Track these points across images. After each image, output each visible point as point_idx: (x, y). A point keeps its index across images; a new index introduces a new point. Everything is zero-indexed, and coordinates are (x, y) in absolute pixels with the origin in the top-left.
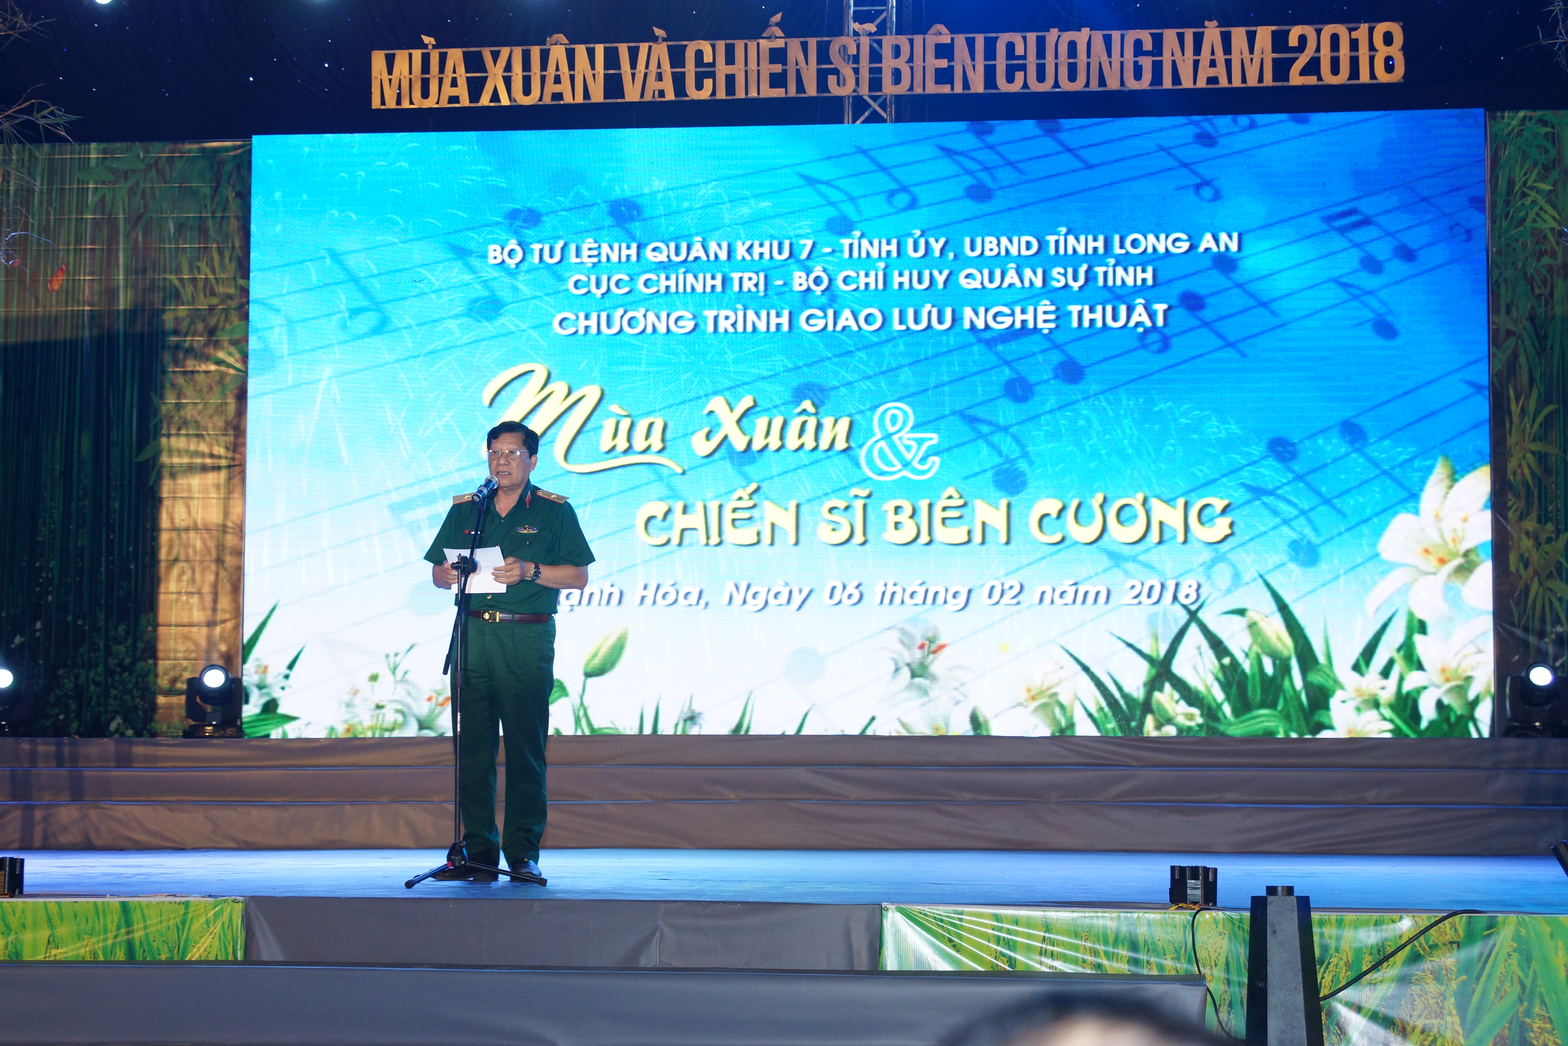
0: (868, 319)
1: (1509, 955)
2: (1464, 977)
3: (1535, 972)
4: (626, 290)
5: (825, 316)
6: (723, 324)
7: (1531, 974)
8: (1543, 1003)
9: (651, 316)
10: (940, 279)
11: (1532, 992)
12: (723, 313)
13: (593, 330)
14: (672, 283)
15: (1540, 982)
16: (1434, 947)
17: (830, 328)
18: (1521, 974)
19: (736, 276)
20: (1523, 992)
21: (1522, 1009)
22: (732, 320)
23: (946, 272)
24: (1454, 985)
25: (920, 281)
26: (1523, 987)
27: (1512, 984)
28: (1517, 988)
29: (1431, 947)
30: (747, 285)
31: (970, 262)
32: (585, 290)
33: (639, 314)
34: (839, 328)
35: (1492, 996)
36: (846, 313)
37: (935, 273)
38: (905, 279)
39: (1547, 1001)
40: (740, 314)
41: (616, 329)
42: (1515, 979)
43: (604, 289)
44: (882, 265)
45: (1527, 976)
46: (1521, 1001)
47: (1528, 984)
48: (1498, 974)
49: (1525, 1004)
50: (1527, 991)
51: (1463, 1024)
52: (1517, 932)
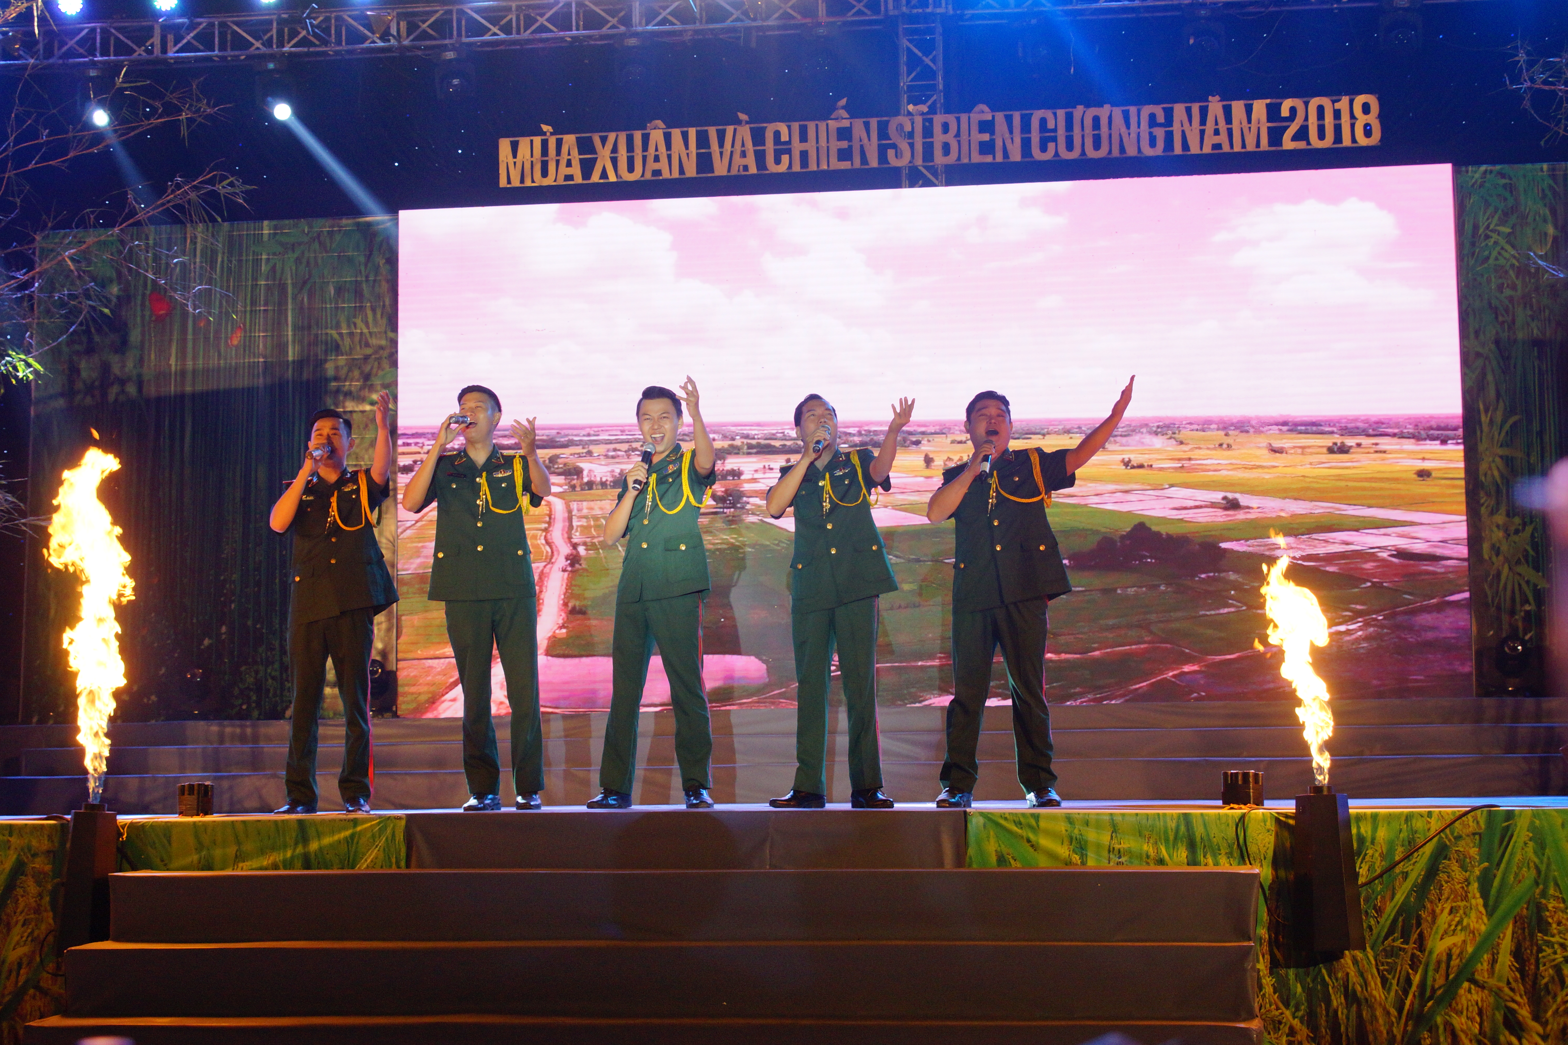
1: (1526, 844)
2: (1486, 864)
3: (1549, 859)
7: (1545, 859)
8: (1557, 884)
11: (1546, 876)
15: (1553, 867)
16: (1458, 838)
18: (1536, 860)
20: (1539, 877)
21: (1538, 891)
24: (1477, 872)
26: (1539, 871)
27: (1529, 868)
28: (1533, 872)
29: (1455, 838)
35: (1511, 878)
39: (1559, 882)
42: (1532, 865)
45: (1542, 862)
47: (1543, 868)
49: (1541, 886)
50: (1543, 873)
51: (1485, 906)
52: (1532, 823)
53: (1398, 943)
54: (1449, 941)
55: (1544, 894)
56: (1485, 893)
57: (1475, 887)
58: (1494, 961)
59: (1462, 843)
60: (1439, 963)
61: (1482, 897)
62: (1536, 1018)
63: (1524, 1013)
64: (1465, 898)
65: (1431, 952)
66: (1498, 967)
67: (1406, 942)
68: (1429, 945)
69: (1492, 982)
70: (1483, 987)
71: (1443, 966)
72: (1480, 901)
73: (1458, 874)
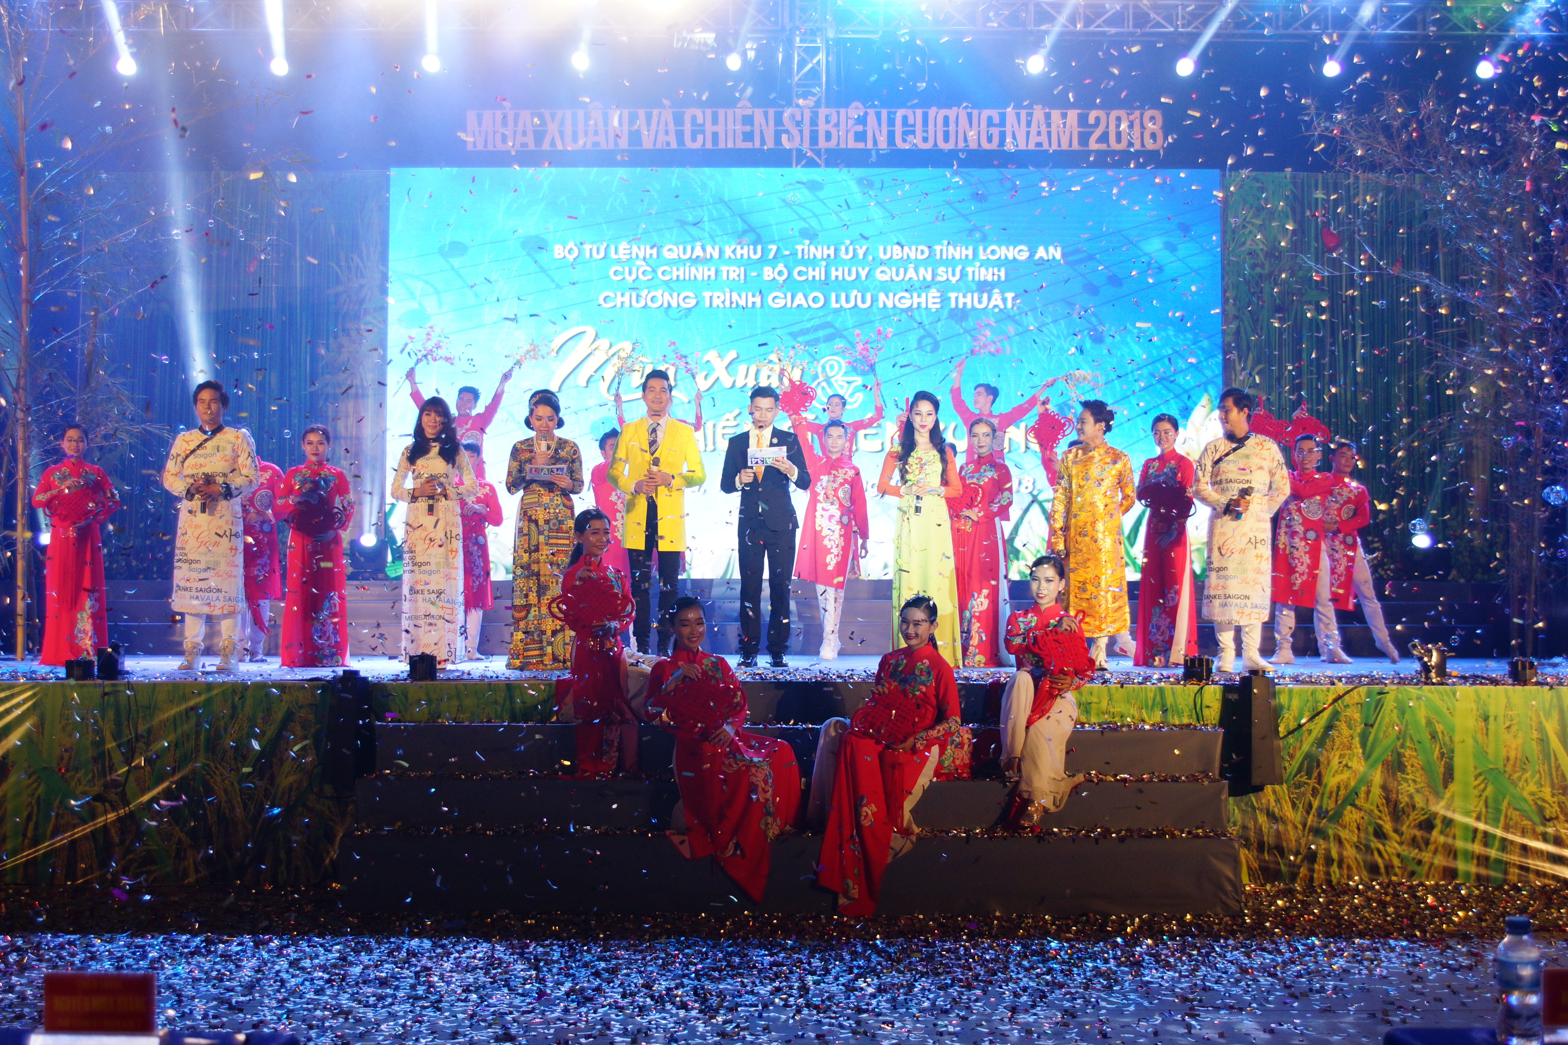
1: (1392, 711)
2: (1365, 724)
3: (1407, 721)
7: (1405, 723)
11: (1405, 733)
15: (1410, 727)
18: (1399, 723)
20: (1400, 734)
21: (1399, 743)
24: (1358, 730)
26: (1400, 730)
27: (1393, 728)
28: (1396, 730)
29: (1345, 707)
35: (1381, 735)
42: (1395, 725)
46: (1398, 738)
47: (1403, 728)
48: (1385, 722)
49: (1401, 740)
51: (1364, 753)
52: (1397, 697)
53: (1304, 779)
54: (1339, 778)
55: (1403, 746)
56: (1363, 745)
57: (1357, 741)
58: (1369, 792)
59: (1349, 710)
60: (1331, 793)
61: (1361, 747)
62: (1396, 831)
63: (1388, 827)
64: (1350, 748)
65: (1326, 785)
66: (1371, 795)
67: (1310, 778)
68: (1325, 780)
69: (1367, 806)
70: (1360, 810)
71: (1334, 795)
72: (1361, 751)
73: (1345, 731)
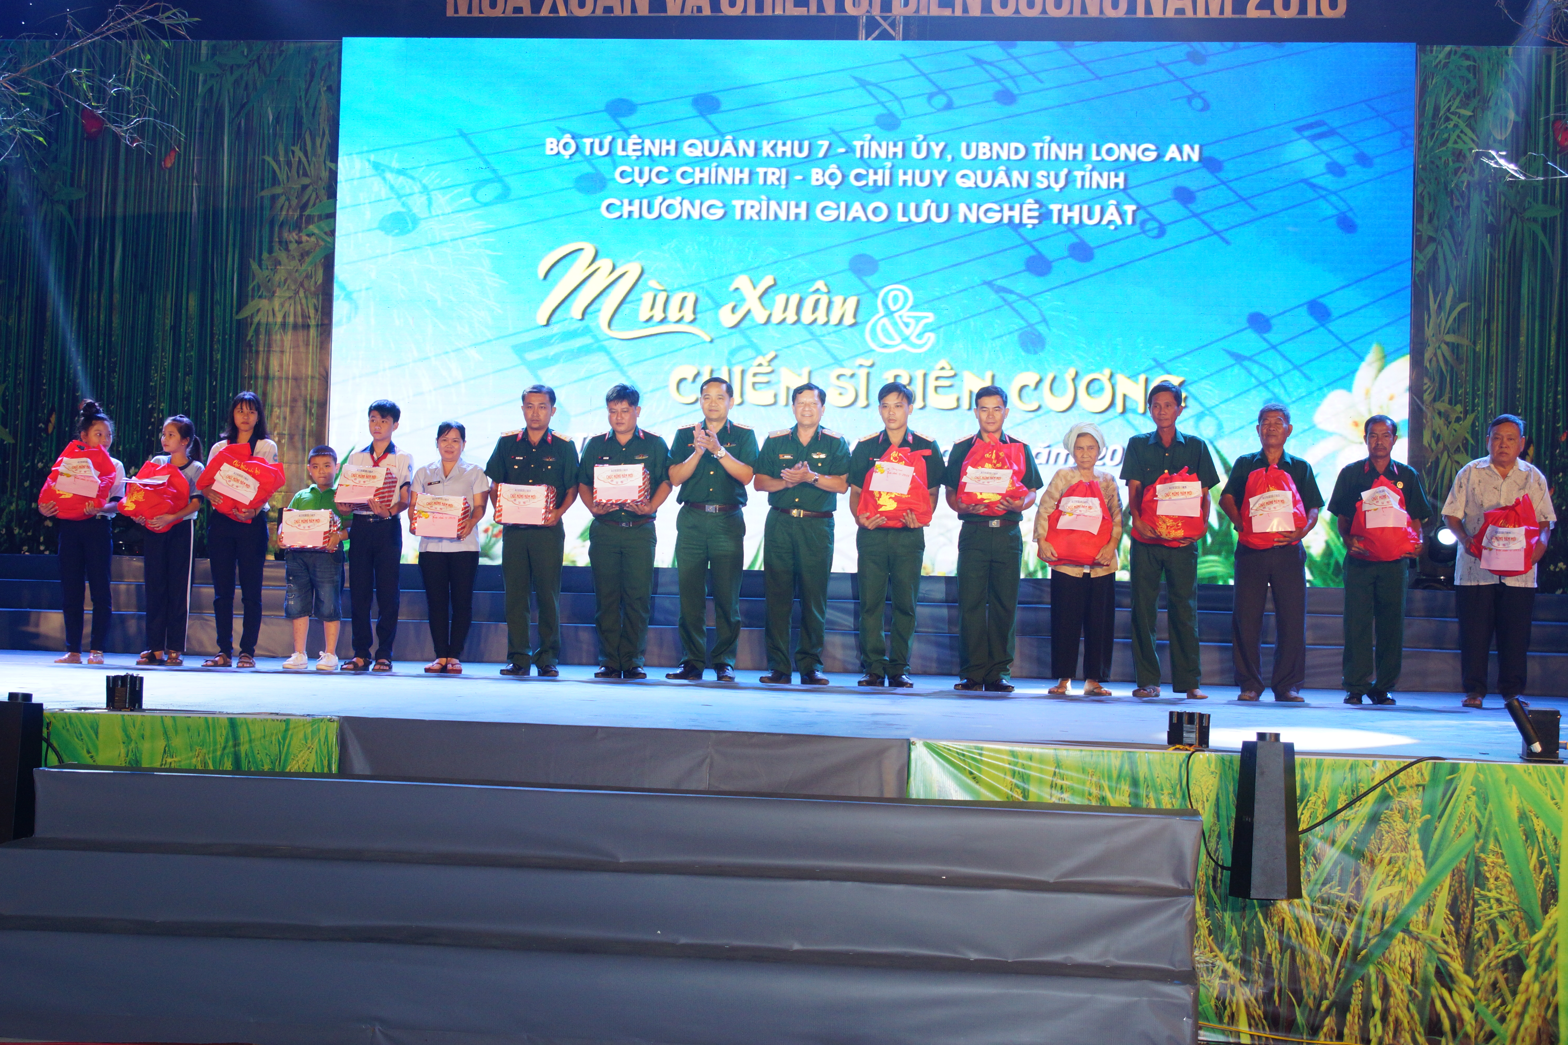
0: (875, 211)
1: (1469, 798)
2: (1428, 816)
3: (1491, 813)
4: (665, 180)
5: (838, 207)
6: (749, 213)
7: (1487, 815)
8: (1497, 840)
9: (686, 203)
10: (939, 179)
11: (1487, 830)
12: (749, 203)
13: (636, 215)
14: (705, 175)
15: (1494, 822)
16: (1402, 789)
17: (842, 218)
18: (1478, 815)
19: (761, 171)
20: (1480, 831)
21: (1478, 845)
22: (757, 209)
23: (944, 172)
24: (1418, 823)
25: (921, 180)
26: (1480, 826)
27: (1470, 822)
28: (1474, 826)
29: (1399, 789)
30: (771, 179)
31: (965, 165)
32: (629, 180)
33: (676, 202)
34: (850, 218)
35: (1452, 832)
36: (857, 206)
37: (935, 172)
38: (909, 178)
39: (1500, 839)
40: (764, 204)
41: (655, 214)
42: (1473, 819)
43: (646, 178)
44: (888, 164)
45: (1483, 817)
46: (1477, 838)
47: (1484, 823)
48: (1458, 814)
49: (1481, 841)
50: (1484, 829)
51: (1425, 857)
52: (1476, 778)
53: (1335, 891)
56: (1425, 846)
57: (1415, 839)
58: (1430, 912)
59: (1404, 794)
60: (1374, 912)
61: (1421, 848)
62: (1468, 972)
63: (1456, 967)
64: (1405, 849)
65: (1367, 901)
66: (1433, 919)
67: (1344, 890)
68: (1367, 893)
69: (1426, 934)
70: (1417, 939)
72: (1420, 853)
